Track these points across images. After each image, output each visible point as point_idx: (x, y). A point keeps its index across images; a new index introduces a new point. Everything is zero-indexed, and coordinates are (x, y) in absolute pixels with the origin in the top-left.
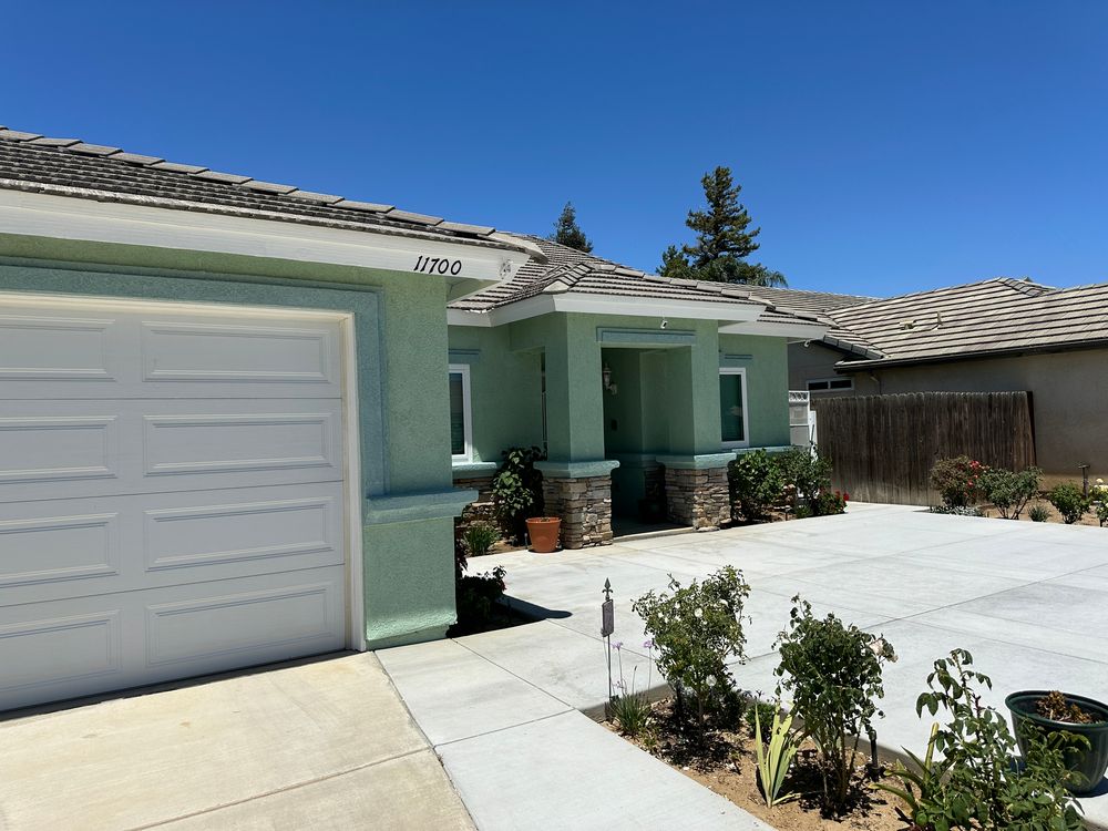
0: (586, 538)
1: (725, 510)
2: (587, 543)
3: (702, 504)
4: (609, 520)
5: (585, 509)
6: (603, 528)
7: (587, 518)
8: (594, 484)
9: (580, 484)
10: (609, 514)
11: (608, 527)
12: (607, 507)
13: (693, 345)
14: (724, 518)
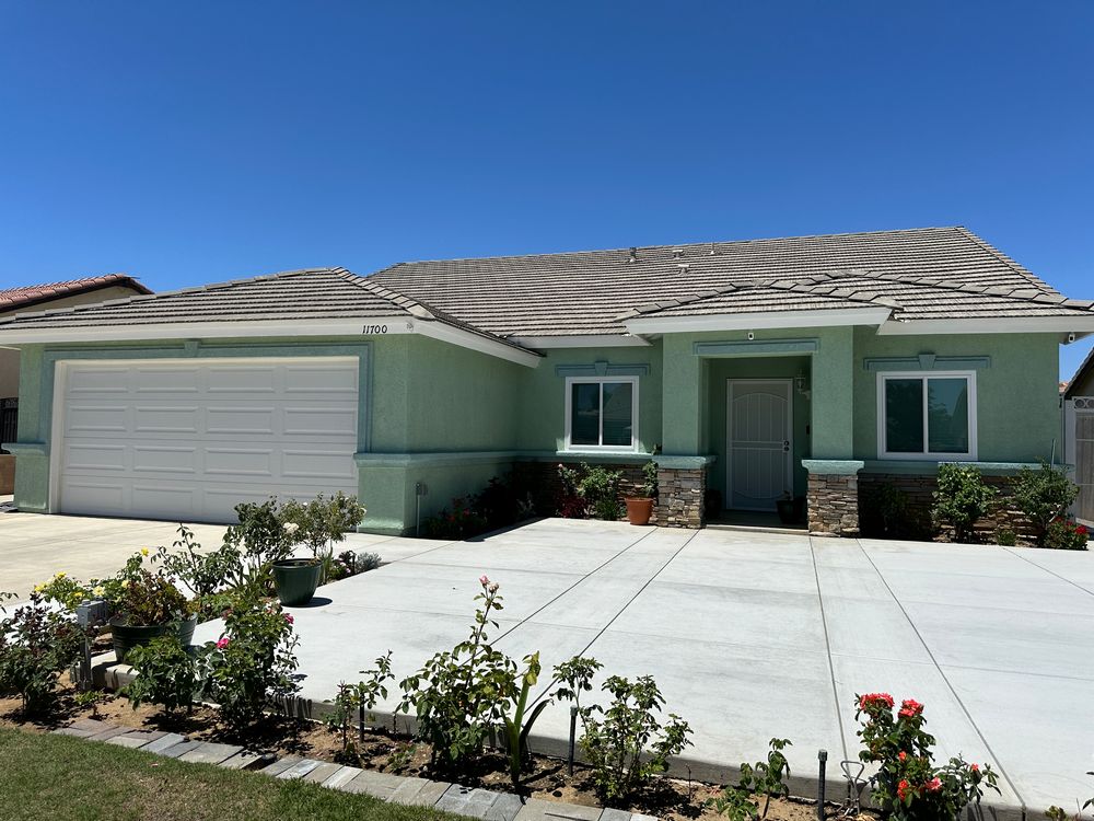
0: (670, 519)
1: (849, 518)
2: (672, 523)
3: (817, 509)
4: (698, 508)
5: (672, 495)
6: (690, 513)
7: (673, 503)
9: (668, 474)
10: (698, 502)
11: (695, 514)
12: (695, 496)
13: (814, 352)
14: (848, 526)
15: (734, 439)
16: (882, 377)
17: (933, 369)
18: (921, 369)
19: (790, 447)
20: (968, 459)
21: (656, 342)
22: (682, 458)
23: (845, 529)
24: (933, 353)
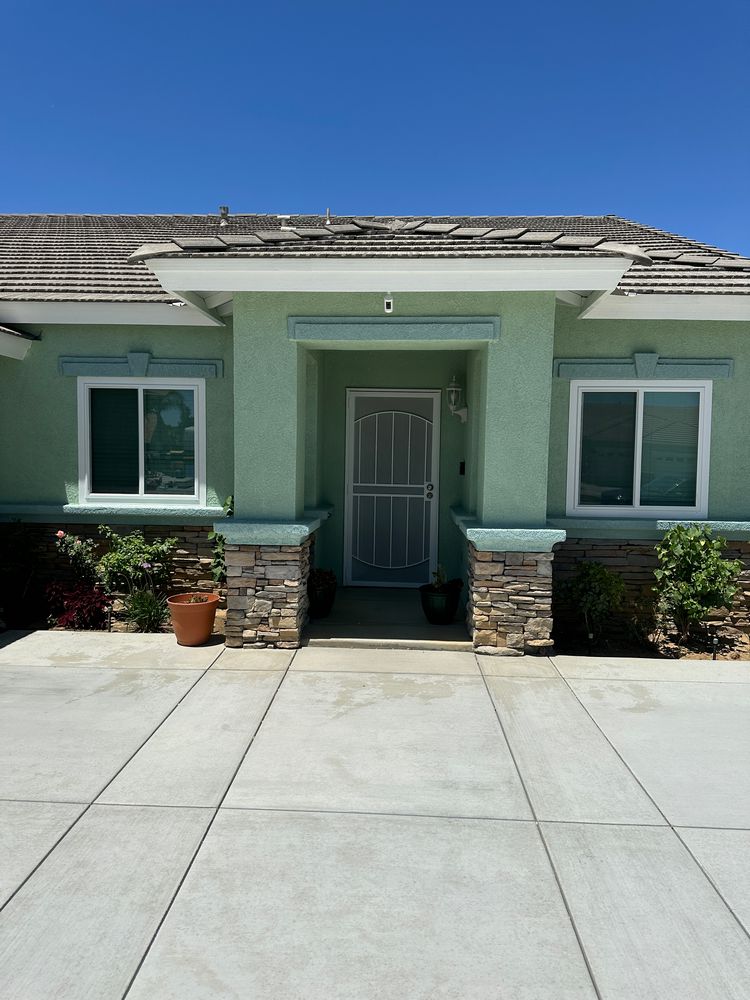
0: (248, 633)
1: (538, 624)
2: (250, 641)
3: (487, 609)
4: (295, 613)
5: (250, 592)
6: (282, 623)
7: (252, 605)
8: (265, 557)
9: (242, 555)
10: (294, 602)
11: (291, 623)
12: (290, 592)
13: (491, 341)
14: (536, 636)
15: (356, 481)
16: (579, 387)
17: (655, 376)
18: (636, 376)
19: (435, 492)
20: (696, 516)
22: (268, 527)
23: (531, 643)
24: (652, 352)
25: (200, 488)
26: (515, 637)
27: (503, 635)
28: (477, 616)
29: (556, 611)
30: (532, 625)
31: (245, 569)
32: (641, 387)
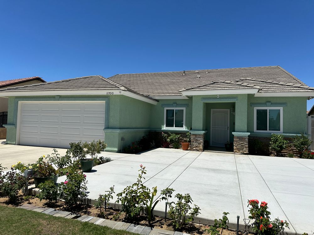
0: (194, 149)
1: (245, 149)
3: (236, 146)
4: (202, 146)
5: (195, 142)
6: (200, 147)
7: (195, 144)
8: (198, 136)
9: (194, 136)
10: (202, 144)
12: (201, 142)
13: (236, 101)
14: (245, 151)
15: (213, 126)
16: (256, 109)
17: (270, 106)
18: (267, 107)
19: (229, 128)
20: (280, 132)
21: (191, 98)
22: (198, 131)
23: (244, 152)
24: (270, 102)
25: (184, 126)
26: (241, 151)
27: (239, 151)
28: (235, 147)
29: (249, 147)
30: (244, 149)
31: (194, 138)
32: (268, 108)
